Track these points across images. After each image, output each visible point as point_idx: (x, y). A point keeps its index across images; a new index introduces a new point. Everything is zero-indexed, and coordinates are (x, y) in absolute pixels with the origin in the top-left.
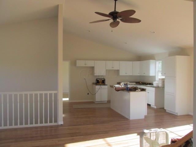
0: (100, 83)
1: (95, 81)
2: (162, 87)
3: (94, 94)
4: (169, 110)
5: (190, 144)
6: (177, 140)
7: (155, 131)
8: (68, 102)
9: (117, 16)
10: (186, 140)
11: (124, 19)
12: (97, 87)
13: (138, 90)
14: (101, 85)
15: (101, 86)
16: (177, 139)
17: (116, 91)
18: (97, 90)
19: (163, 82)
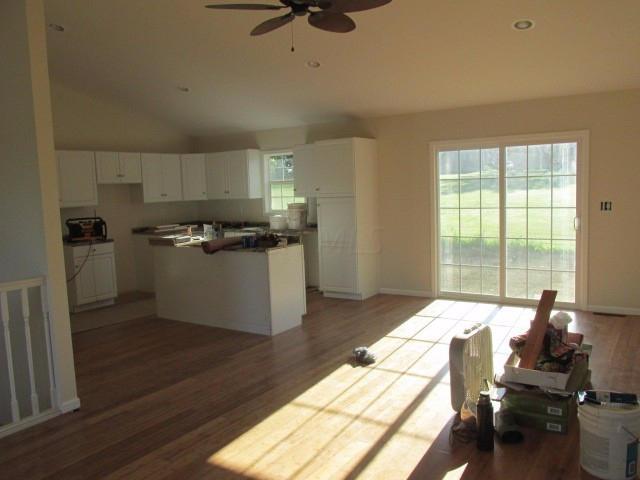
0: (88, 237)
12: (79, 251)
14: (91, 244)
19: (302, 213)
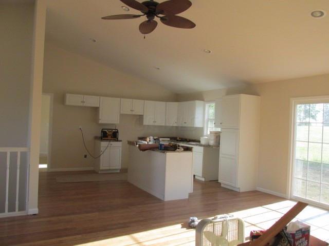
0: (109, 138)
1: (99, 134)
2: (214, 146)
3: (96, 157)
4: (227, 183)
5: (283, 239)
6: (261, 234)
7: (222, 220)
8: (46, 171)
9: (155, 11)
10: (276, 233)
11: (167, 18)
12: (104, 144)
13: (179, 149)
14: (110, 140)
15: (111, 143)
16: (261, 231)
17: (141, 150)
18: (102, 149)
19: (217, 137)
